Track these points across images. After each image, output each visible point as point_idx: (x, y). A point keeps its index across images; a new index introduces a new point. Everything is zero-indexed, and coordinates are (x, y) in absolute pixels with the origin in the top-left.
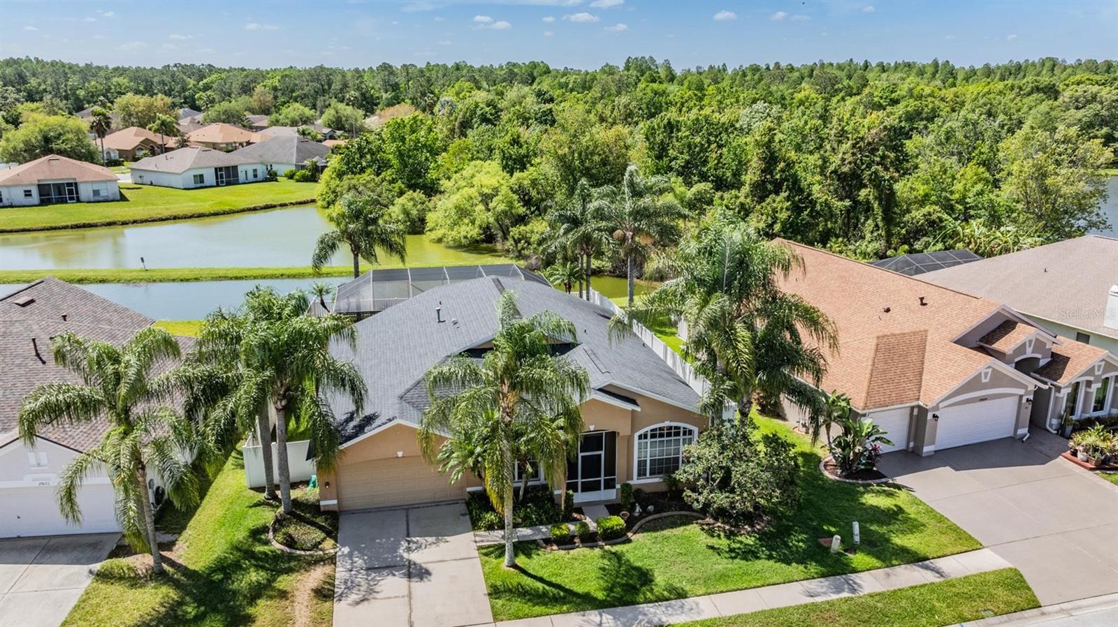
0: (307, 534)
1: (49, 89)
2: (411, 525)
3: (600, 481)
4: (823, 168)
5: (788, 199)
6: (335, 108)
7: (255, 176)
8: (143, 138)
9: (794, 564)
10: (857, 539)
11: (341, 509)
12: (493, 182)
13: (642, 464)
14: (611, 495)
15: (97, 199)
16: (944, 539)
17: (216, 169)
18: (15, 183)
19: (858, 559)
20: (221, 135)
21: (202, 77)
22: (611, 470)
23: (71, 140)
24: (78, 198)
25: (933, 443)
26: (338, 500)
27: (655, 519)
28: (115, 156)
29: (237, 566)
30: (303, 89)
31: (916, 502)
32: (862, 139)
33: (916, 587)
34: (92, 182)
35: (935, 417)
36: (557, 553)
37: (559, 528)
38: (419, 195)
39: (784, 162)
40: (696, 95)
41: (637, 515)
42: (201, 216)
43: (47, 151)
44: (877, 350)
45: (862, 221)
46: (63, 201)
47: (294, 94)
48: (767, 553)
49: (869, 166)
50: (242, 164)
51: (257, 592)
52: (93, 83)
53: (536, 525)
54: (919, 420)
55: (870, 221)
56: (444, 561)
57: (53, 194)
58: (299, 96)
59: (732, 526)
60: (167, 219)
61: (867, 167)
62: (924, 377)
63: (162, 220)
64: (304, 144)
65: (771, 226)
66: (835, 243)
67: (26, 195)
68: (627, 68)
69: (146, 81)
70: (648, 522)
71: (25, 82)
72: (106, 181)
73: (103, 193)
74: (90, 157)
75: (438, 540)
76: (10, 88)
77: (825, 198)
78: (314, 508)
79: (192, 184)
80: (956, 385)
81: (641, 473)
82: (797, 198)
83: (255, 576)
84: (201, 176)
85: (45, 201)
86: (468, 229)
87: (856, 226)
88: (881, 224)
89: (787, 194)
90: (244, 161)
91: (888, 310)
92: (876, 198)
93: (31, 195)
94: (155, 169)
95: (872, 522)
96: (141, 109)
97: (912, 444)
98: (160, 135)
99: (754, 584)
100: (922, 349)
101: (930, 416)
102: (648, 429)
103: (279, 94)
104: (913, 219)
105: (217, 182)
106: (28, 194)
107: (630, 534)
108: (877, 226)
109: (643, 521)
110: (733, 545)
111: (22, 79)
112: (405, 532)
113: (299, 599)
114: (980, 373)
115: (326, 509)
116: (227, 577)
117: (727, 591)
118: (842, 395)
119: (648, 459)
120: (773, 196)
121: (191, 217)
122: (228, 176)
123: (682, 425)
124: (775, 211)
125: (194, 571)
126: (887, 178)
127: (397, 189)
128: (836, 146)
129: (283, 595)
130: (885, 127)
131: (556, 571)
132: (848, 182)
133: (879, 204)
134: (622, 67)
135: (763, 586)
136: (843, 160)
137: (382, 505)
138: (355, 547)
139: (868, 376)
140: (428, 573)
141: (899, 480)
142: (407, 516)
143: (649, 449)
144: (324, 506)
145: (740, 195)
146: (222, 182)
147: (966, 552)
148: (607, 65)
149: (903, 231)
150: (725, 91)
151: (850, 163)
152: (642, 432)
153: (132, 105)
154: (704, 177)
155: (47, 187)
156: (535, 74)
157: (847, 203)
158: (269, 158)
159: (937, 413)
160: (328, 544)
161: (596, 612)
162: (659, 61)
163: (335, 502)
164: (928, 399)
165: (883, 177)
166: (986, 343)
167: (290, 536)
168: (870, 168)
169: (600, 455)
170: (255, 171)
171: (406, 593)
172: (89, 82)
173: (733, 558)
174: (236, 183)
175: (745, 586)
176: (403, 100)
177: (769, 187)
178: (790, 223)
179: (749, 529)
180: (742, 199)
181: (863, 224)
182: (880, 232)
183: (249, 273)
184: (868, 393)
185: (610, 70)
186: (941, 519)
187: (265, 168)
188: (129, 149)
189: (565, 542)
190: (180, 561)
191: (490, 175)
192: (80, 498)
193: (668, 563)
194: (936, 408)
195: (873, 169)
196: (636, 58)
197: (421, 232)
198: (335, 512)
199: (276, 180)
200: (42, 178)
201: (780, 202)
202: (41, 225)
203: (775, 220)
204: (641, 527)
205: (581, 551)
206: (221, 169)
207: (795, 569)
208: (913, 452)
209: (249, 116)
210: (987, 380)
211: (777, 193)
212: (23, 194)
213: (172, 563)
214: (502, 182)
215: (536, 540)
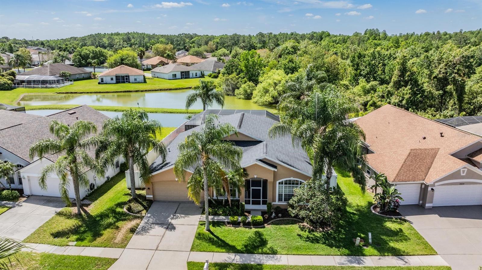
0: (136, 207)
1: (138, 43)
2: (179, 209)
3: (260, 201)
4: (430, 76)
5: (411, 89)
6: (236, 50)
7: (196, 75)
8: (161, 60)
9: (334, 248)
10: (370, 241)
11: (155, 200)
12: (279, 78)
13: (280, 196)
14: (264, 207)
15: (136, 82)
16: (417, 248)
17: (181, 72)
18: (108, 75)
19: (368, 250)
20: (190, 60)
21: (192, 38)
22: (265, 196)
23: (130, 60)
24: (129, 81)
25: (432, 202)
26: (153, 195)
27: (280, 220)
28: (150, 67)
29: (107, 216)
30: (227, 43)
31: (412, 229)
32: (451, 61)
33: (390, 267)
34: (134, 76)
35: (432, 189)
36: (232, 228)
37: (233, 217)
38: (251, 84)
39: (410, 72)
40: (394, 45)
41: (273, 217)
42: (170, 89)
43: (122, 63)
44: (409, 155)
45: (448, 101)
46: (124, 82)
47: (225, 45)
48: (324, 241)
49: (451, 74)
50: (191, 71)
51: (109, 226)
52: (153, 41)
53: (228, 216)
54: (424, 191)
55: (451, 101)
56: (183, 225)
57: (121, 79)
58: (226, 46)
59: (314, 227)
60: (158, 90)
61: (450, 75)
62: (430, 170)
63: (156, 90)
64: (217, 63)
65: (401, 101)
66: (430, 110)
67: (111, 80)
68: (365, 34)
69: (172, 40)
70: (276, 221)
71: (130, 41)
72: (139, 75)
73: (138, 80)
74: (137, 66)
75: (185, 216)
76: (125, 43)
77: (429, 89)
78: (143, 198)
79: (171, 77)
80: (444, 175)
81: (280, 200)
82: (415, 89)
83: (111, 220)
84: (175, 75)
85: (118, 82)
86: (267, 98)
87: (444, 104)
88: (456, 103)
89: (410, 87)
90: (193, 71)
91: (425, 138)
92: (454, 90)
93: (113, 80)
94: (159, 72)
95: (383, 235)
96: (162, 49)
97: (421, 202)
98: (167, 59)
99: (311, 253)
100: (434, 157)
101: (429, 189)
102: (284, 180)
103: (219, 45)
104: (478, 101)
105: (181, 77)
106: (112, 79)
107: (265, 225)
108: (455, 103)
109: (275, 220)
110: (310, 236)
111: (129, 39)
112: (174, 212)
113: (122, 231)
114: (460, 170)
115: (149, 199)
116: (102, 219)
117: (296, 255)
118: (383, 175)
119: (283, 194)
120: (404, 88)
121: (167, 90)
122: (186, 75)
123: (300, 180)
124: (403, 94)
125: (92, 215)
126: (460, 80)
127: (244, 81)
128: (437, 65)
129: (117, 228)
130: (463, 56)
131: (226, 235)
132: (442, 82)
133: (456, 93)
134: (363, 34)
135: (315, 255)
136: (440, 71)
137: (171, 200)
138: (153, 215)
139: (400, 167)
140: (174, 228)
141: (407, 218)
142: (179, 206)
143: (283, 189)
144: (148, 197)
145: (389, 87)
146: (183, 77)
147: (426, 255)
148: (356, 32)
149: (472, 107)
150: (410, 44)
151: (443, 73)
152: (280, 181)
153: (159, 48)
154: (375, 79)
155: (118, 77)
156: (323, 37)
157: (441, 92)
158: (203, 69)
159: (434, 188)
160: (144, 212)
161: (234, 254)
162: (381, 31)
163: (152, 196)
164: (429, 180)
165: (458, 79)
166: (470, 157)
167: (130, 207)
168: (451, 75)
169: (260, 189)
170: (196, 73)
171: (162, 235)
172: (151, 40)
173: (306, 241)
174: (189, 78)
175: (306, 253)
176: (267, 47)
177: (402, 83)
178: (411, 101)
179: (321, 230)
180: (389, 89)
181: (448, 102)
182: (456, 106)
183: (175, 111)
184: (397, 175)
185: (356, 34)
186: (420, 238)
187: (200, 72)
188: (155, 64)
189: (236, 224)
190: (89, 212)
191: (278, 75)
192: (47, 181)
193: (276, 239)
194: (434, 185)
195: (453, 75)
196: (370, 29)
197: (250, 99)
198: (151, 200)
199: (204, 77)
200: (117, 73)
201: (406, 91)
202: (113, 91)
203: (403, 98)
204: (272, 222)
205: (242, 229)
206: (183, 72)
207: (334, 250)
208: (421, 206)
209: (205, 53)
210: (464, 174)
211: (406, 87)
212: (110, 79)
213: (85, 212)
214: (283, 78)
215: (225, 222)
